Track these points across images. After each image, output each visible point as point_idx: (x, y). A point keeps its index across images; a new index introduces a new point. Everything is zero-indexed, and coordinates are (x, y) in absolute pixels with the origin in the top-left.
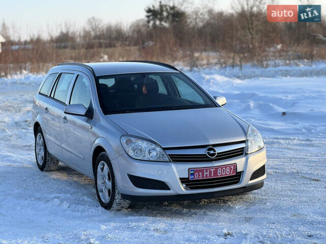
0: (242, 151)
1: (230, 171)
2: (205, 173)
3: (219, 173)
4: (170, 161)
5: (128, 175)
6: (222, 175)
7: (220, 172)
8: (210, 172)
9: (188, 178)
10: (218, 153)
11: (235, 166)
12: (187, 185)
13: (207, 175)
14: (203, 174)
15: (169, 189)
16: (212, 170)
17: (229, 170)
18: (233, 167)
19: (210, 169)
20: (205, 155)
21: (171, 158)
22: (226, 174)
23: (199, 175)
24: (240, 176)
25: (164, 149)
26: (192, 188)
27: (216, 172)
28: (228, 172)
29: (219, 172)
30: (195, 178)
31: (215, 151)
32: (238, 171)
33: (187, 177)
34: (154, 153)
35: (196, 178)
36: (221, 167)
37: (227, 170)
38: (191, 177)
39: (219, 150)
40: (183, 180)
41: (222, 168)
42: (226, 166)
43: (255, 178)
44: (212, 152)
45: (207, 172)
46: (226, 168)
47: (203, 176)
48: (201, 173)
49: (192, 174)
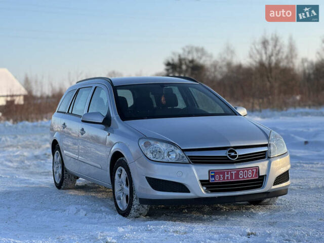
0: (264, 154)
1: (253, 174)
2: (226, 176)
3: (241, 176)
4: (190, 163)
5: (146, 177)
6: (243, 178)
7: (242, 174)
8: (232, 174)
9: (208, 181)
10: (239, 156)
11: (257, 169)
12: (207, 188)
13: (227, 178)
14: (224, 176)
15: (188, 191)
16: (234, 172)
17: (251, 173)
18: (255, 170)
19: (231, 171)
20: (226, 157)
21: (191, 159)
22: (248, 177)
23: (220, 177)
24: (263, 180)
25: (184, 151)
26: (212, 191)
27: (237, 174)
28: (250, 175)
29: (240, 174)
30: (215, 180)
31: (236, 153)
32: (260, 175)
33: (208, 179)
34: (173, 156)
35: (217, 180)
36: (243, 169)
37: (249, 173)
38: (212, 180)
39: (240, 152)
40: (203, 183)
41: (243, 171)
42: (248, 169)
43: (278, 184)
44: (233, 154)
45: (228, 174)
46: (248, 170)
47: (224, 179)
48: (222, 175)
49: (213, 176)
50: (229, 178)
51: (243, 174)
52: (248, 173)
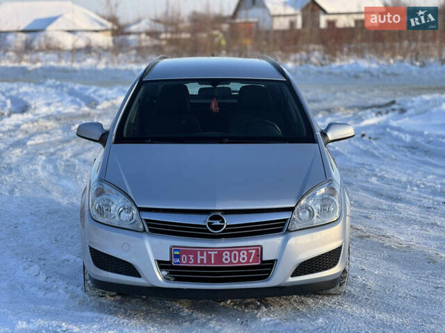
0: (283, 225)
1: (249, 258)
2: (199, 257)
3: (226, 260)
6: (231, 262)
7: (228, 257)
8: (209, 257)
9: (170, 262)
10: (228, 226)
11: (260, 250)
12: (170, 273)
13: (202, 261)
14: (195, 258)
15: (138, 276)
16: (213, 253)
17: (245, 256)
18: (254, 251)
19: (207, 251)
20: (205, 226)
21: (148, 225)
22: (239, 262)
23: (189, 258)
24: (271, 267)
26: (178, 279)
27: (219, 256)
28: (244, 259)
29: (225, 257)
30: (181, 262)
31: (223, 221)
32: (265, 258)
33: (169, 260)
34: (125, 216)
35: (184, 263)
36: (231, 249)
37: (242, 256)
38: (175, 261)
39: (229, 221)
40: (162, 265)
41: (231, 252)
42: (239, 249)
43: (300, 275)
44: (217, 223)
45: (202, 255)
46: (239, 252)
47: (196, 262)
48: (192, 256)
49: (177, 256)
50: (205, 262)
51: (230, 257)
52: (239, 256)
